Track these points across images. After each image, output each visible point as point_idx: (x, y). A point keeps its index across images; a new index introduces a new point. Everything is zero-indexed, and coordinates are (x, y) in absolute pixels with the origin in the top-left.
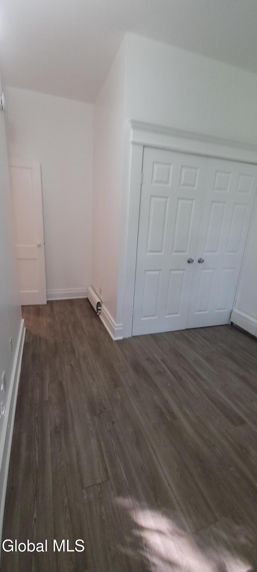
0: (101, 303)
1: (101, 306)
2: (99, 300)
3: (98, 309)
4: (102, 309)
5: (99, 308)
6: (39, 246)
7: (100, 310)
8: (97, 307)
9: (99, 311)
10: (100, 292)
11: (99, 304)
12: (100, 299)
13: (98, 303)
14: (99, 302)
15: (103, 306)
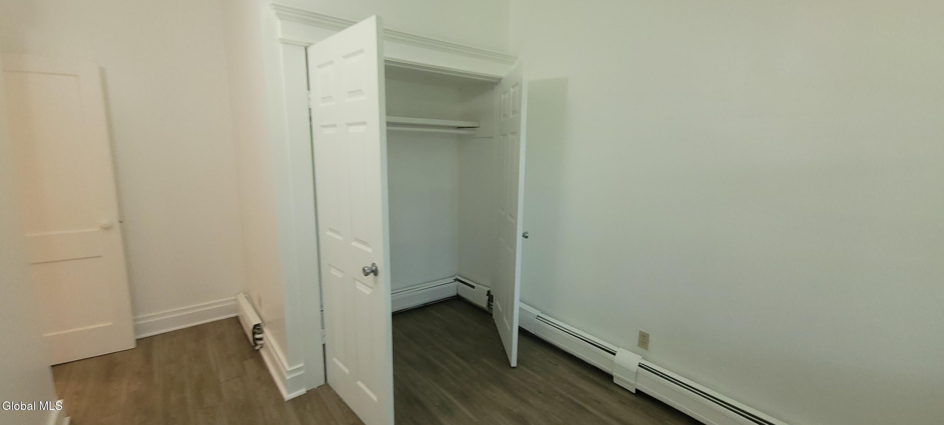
0: (262, 324)
1: (261, 332)
2: (258, 321)
3: (256, 340)
4: (265, 338)
5: (258, 336)
6: (107, 228)
7: (261, 339)
8: (254, 333)
9: (259, 342)
10: (260, 301)
11: (257, 328)
12: (260, 317)
13: (256, 326)
14: (258, 325)
15: (266, 330)
